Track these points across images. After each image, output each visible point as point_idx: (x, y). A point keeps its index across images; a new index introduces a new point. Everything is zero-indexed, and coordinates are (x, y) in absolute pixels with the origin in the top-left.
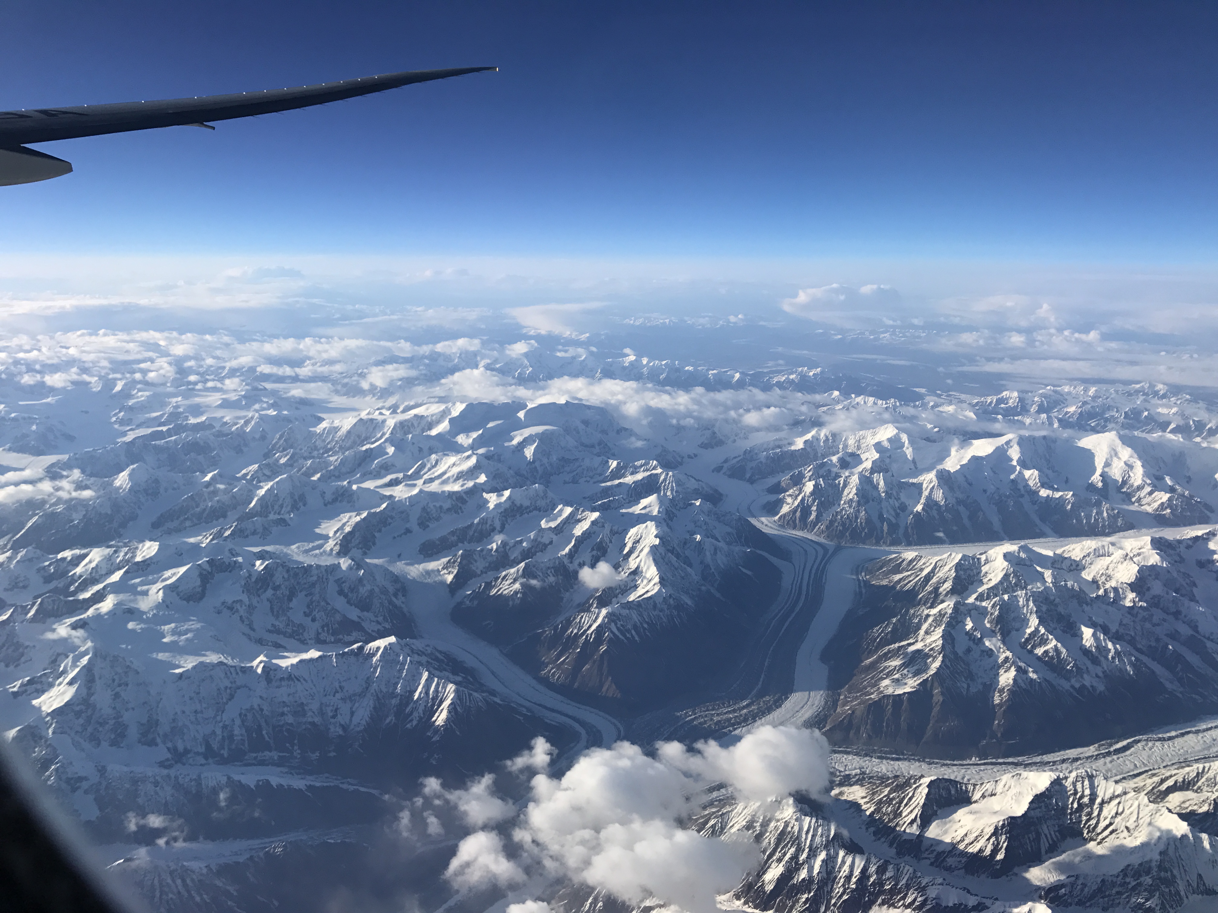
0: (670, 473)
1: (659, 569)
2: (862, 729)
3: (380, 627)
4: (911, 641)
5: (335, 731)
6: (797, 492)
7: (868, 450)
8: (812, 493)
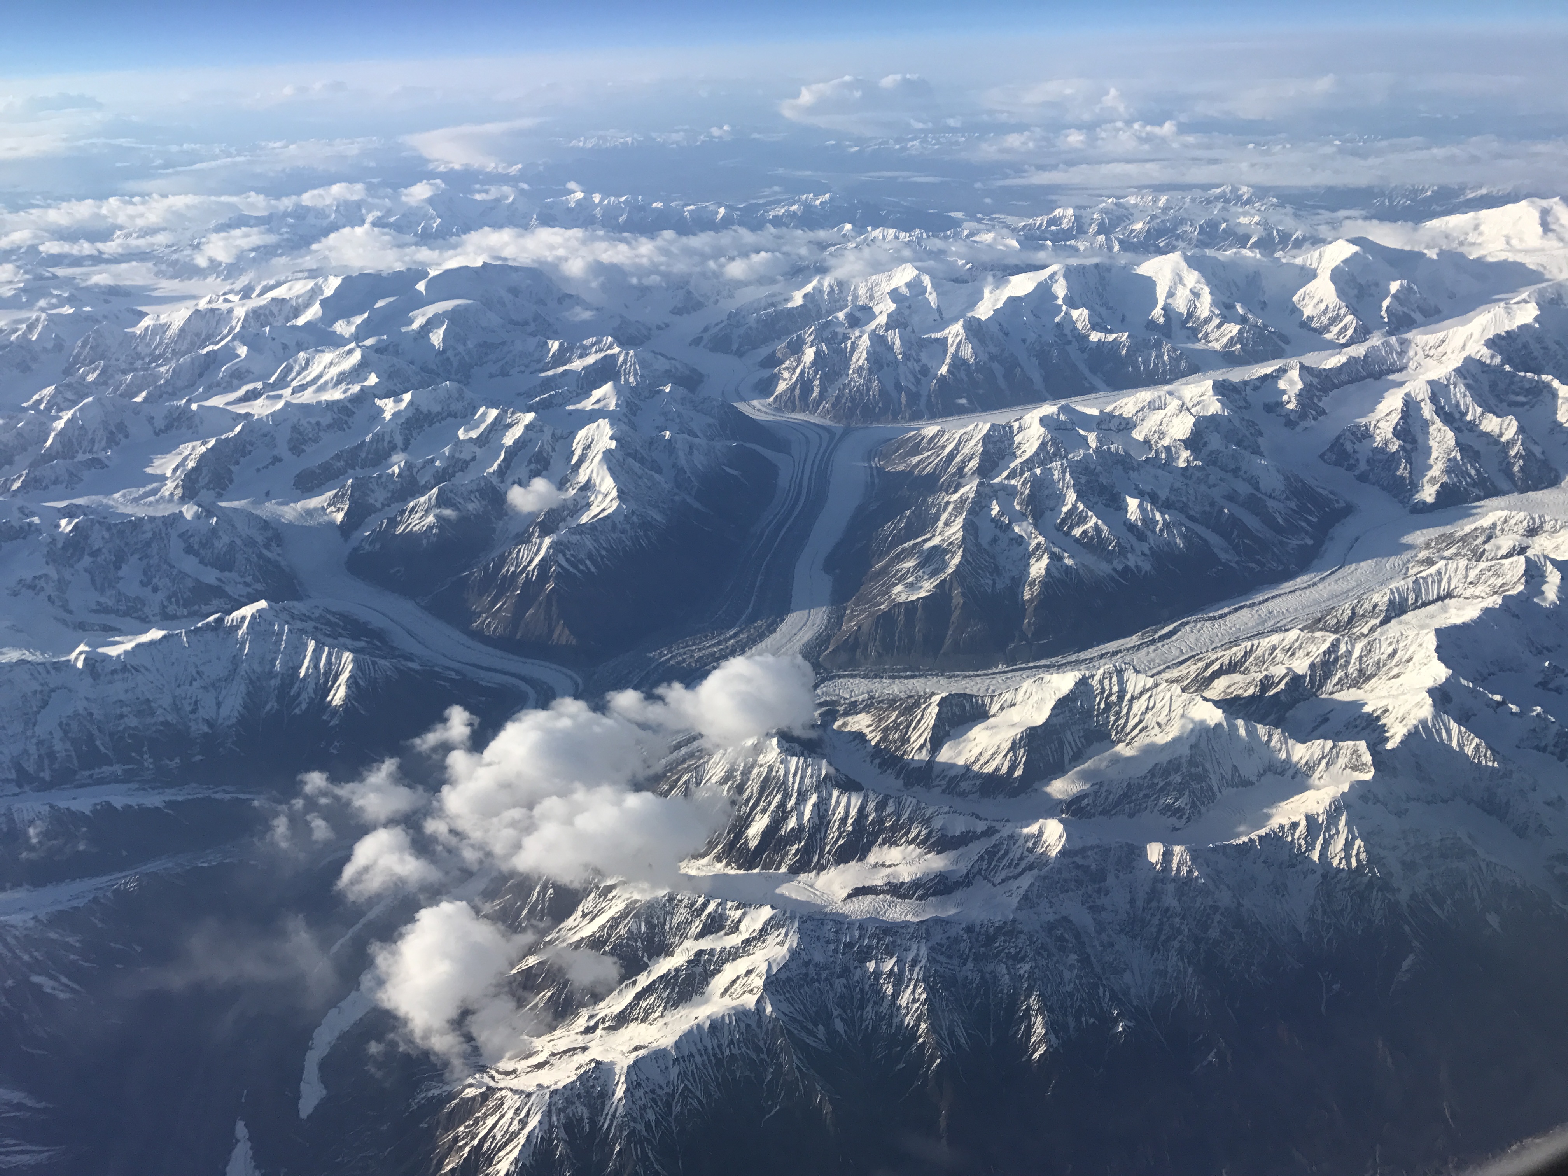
0: (632, 352)
1: (616, 479)
2: (871, 646)
3: (250, 590)
4: (928, 536)
5: (199, 728)
6: (795, 364)
7: (882, 300)
8: (813, 364)
